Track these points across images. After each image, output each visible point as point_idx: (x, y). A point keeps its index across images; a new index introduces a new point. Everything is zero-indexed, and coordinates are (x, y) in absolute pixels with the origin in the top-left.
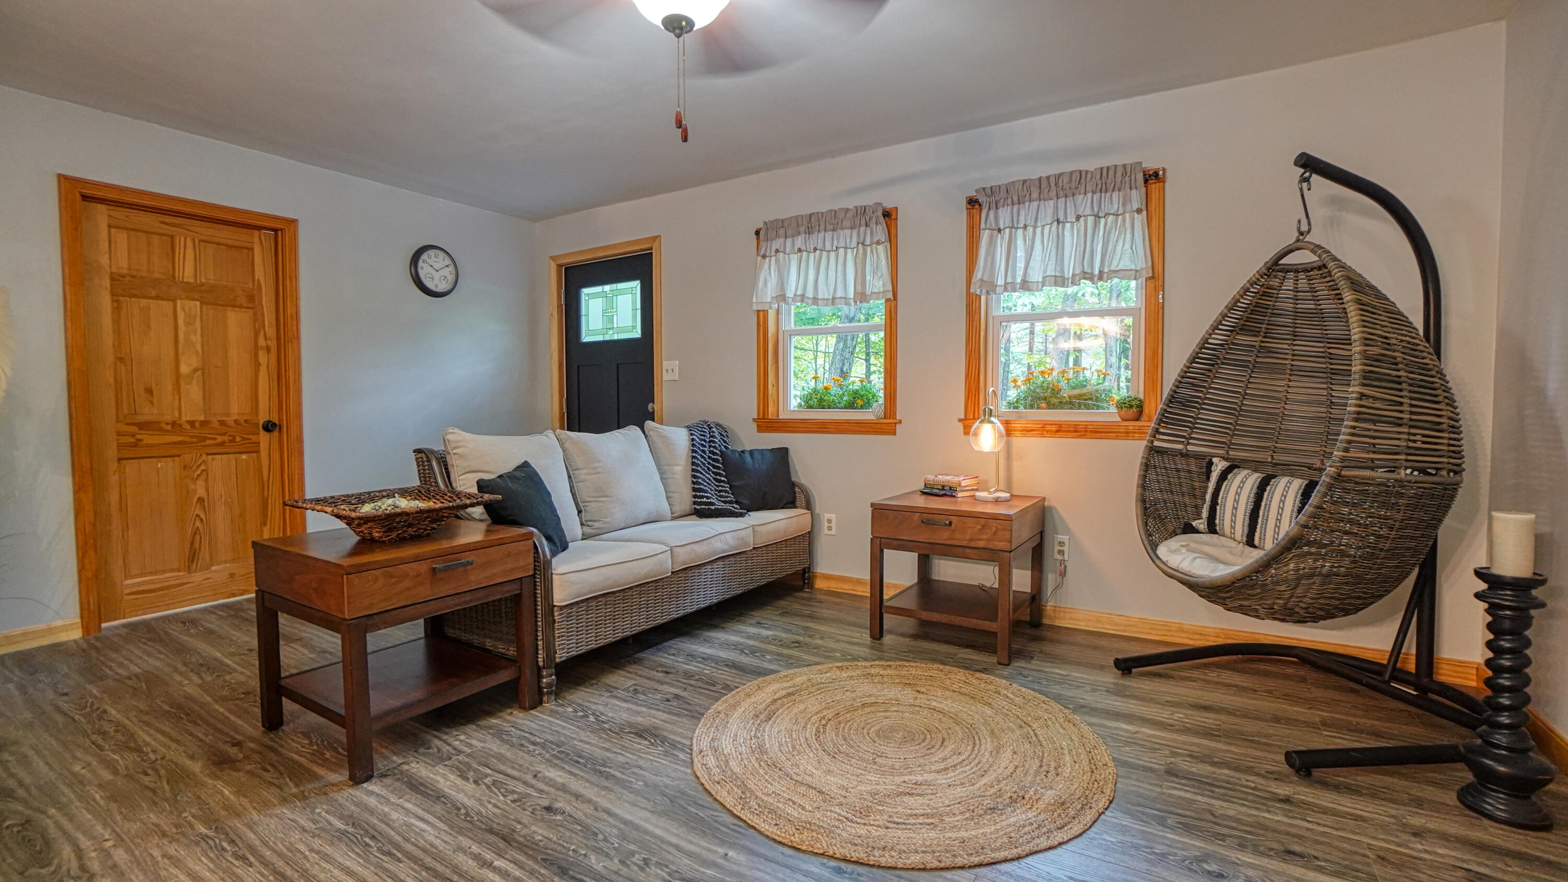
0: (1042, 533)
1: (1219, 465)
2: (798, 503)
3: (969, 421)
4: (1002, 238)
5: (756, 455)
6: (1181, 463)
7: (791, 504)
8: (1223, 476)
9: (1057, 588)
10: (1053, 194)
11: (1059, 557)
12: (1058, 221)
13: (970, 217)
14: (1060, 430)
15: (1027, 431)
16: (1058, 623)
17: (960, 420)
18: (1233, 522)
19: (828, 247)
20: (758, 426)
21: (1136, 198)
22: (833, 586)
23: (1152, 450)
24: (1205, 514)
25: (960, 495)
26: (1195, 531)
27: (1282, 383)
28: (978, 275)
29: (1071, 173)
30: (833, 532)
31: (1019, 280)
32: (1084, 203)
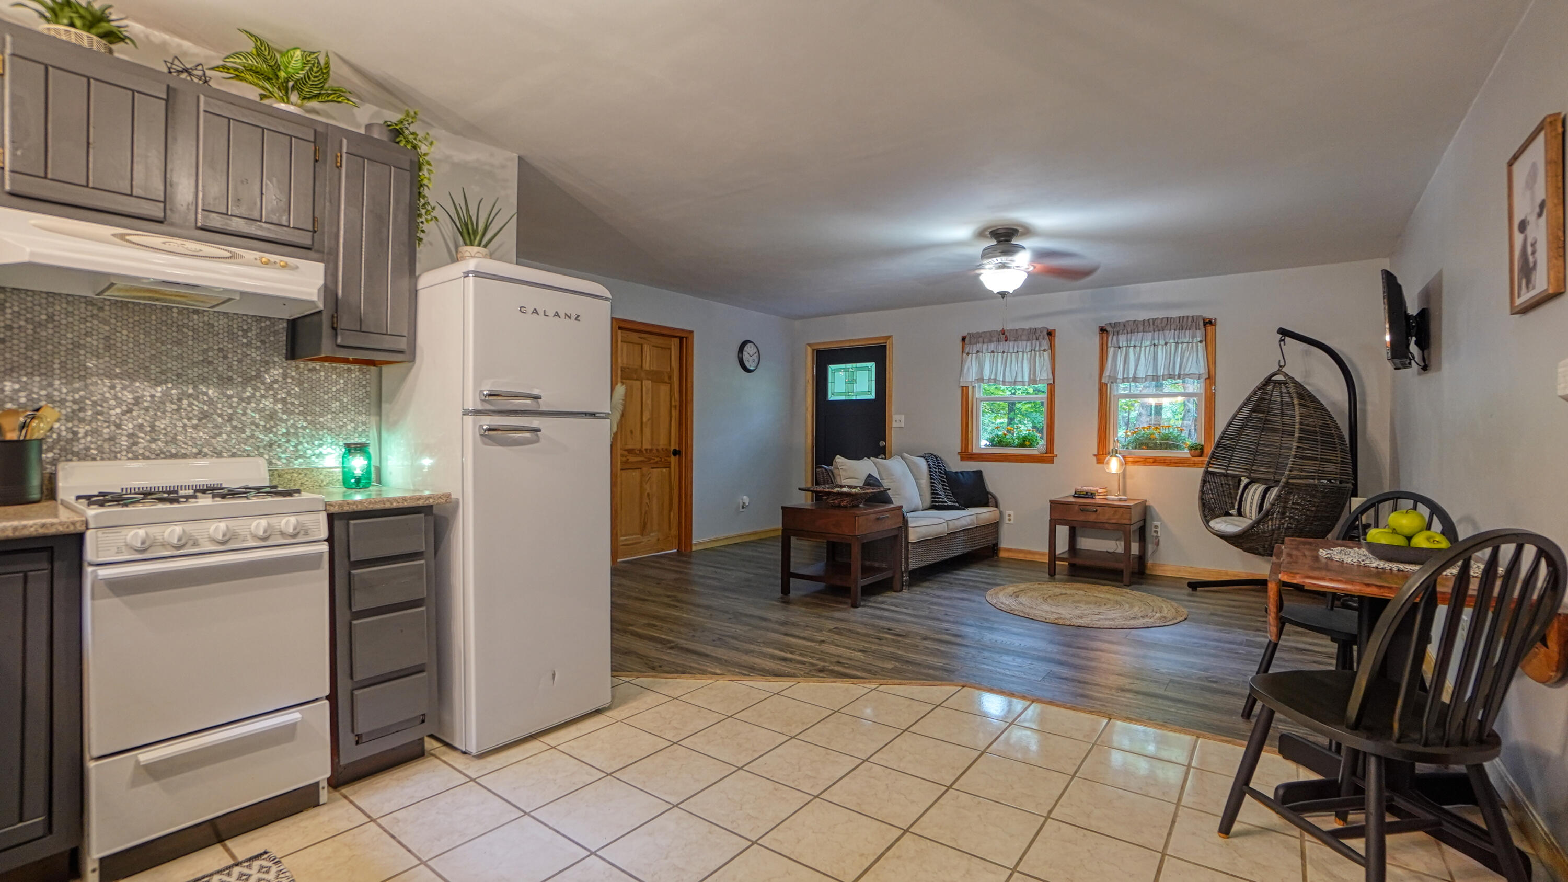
0: (1144, 520)
1: (1245, 481)
2: (990, 504)
3: (1102, 454)
4: (1121, 352)
5: (965, 474)
6: (1223, 480)
7: (986, 504)
8: (1246, 487)
9: (1154, 552)
10: (1152, 329)
11: (1155, 535)
12: (1154, 345)
13: (1102, 339)
14: (1156, 461)
15: (1135, 462)
16: (1154, 573)
17: (1095, 455)
18: (1251, 510)
19: (1011, 351)
20: (961, 457)
21: (1199, 335)
22: (1011, 555)
23: (1207, 472)
24: (1236, 507)
25: (1097, 497)
26: (1231, 515)
27: (1278, 438)
28: (1107, 373)
29: (1162, 319)
30: (1012, 522)
31: (1131, 376)
32: (1170, 335)
